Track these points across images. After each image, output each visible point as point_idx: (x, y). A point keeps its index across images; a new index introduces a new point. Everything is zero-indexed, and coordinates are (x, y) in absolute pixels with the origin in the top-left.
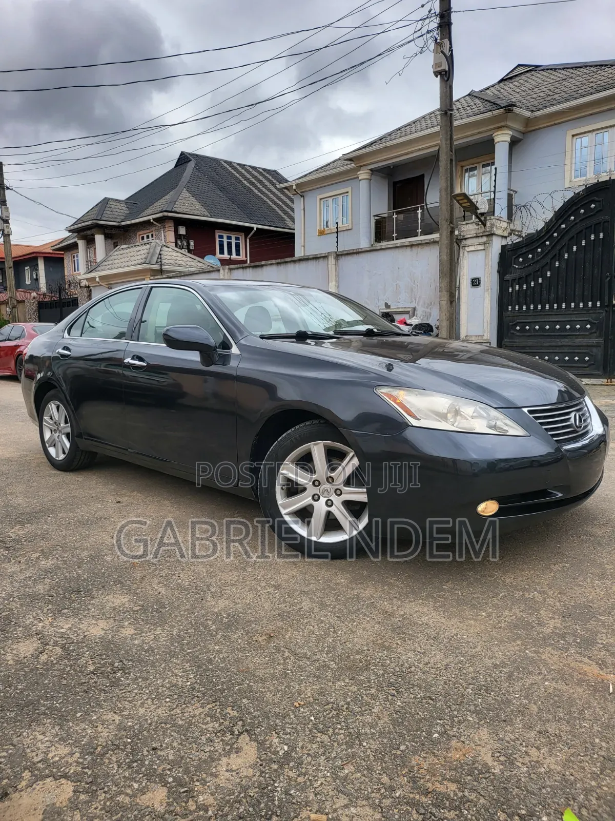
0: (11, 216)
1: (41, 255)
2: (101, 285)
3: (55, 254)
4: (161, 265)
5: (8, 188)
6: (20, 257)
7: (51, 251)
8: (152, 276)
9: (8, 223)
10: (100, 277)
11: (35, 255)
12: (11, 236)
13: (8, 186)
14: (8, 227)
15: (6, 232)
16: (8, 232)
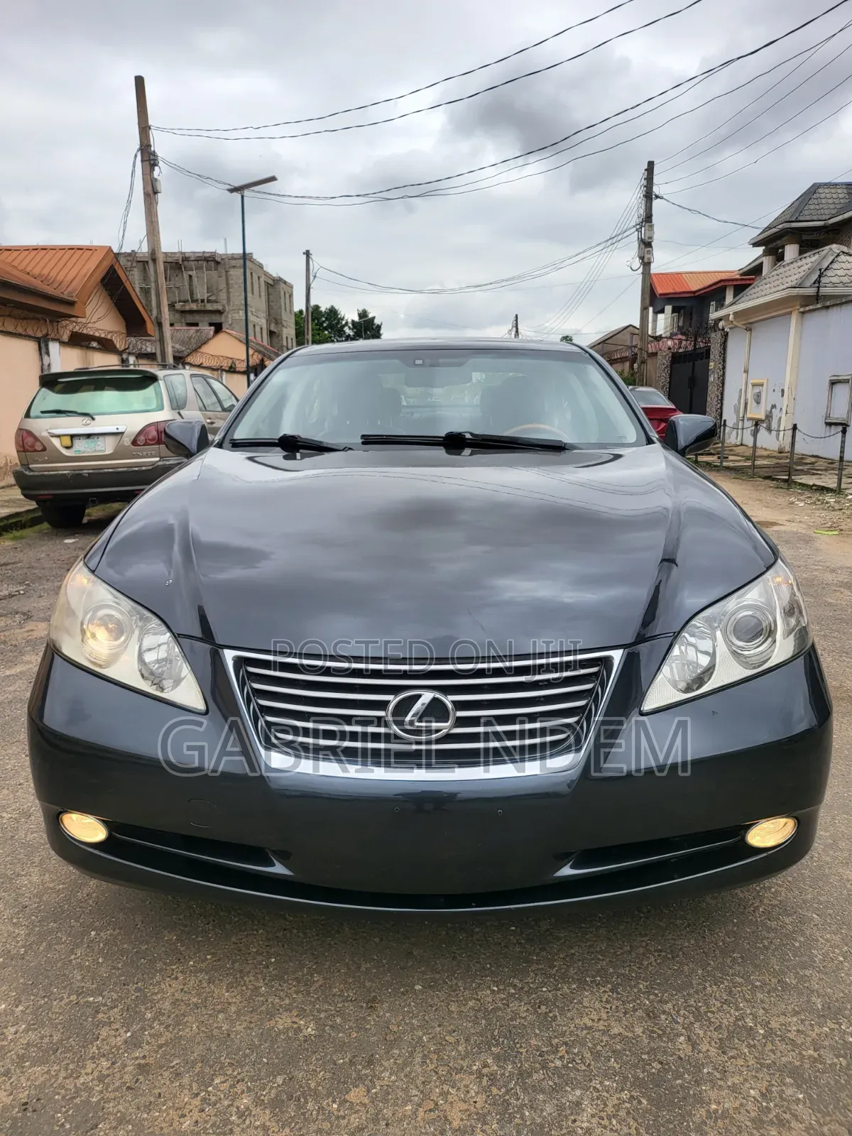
0: (655, 237)
1: (731, 283)
2: (736, 327)
3: (746, 280)
4: (818, 287)
5: (657, 197)
6: (705, 288)
7: (738, 277)
8: (802, 306)
9: (651, 246)
10: (735, 314)
11: (723, 284)
12: (652, 264)
13: (657, 194)
14: (649, 252)
15: (646, 260)
16: (649, 259)
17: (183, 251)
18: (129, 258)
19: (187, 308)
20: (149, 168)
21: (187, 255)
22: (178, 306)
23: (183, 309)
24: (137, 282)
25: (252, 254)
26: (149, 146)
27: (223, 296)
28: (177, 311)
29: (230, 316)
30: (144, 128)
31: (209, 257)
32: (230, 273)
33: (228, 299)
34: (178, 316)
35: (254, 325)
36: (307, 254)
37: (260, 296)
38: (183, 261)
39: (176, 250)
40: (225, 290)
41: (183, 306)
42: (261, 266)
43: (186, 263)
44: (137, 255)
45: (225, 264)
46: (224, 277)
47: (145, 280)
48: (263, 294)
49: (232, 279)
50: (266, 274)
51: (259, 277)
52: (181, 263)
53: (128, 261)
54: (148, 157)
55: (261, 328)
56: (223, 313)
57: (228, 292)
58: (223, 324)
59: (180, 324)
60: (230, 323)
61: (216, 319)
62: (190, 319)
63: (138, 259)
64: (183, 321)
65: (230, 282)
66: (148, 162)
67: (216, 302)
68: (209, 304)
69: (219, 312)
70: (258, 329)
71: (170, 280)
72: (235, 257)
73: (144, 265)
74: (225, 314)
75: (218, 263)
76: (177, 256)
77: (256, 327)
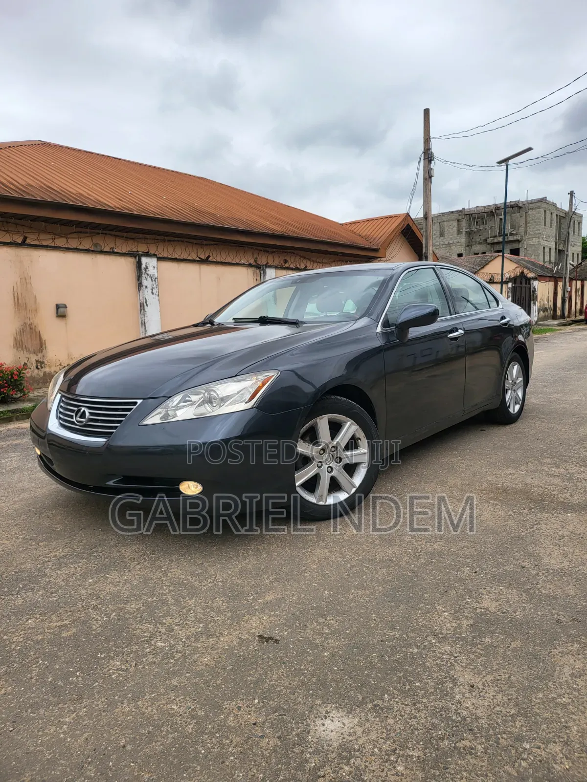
17: (497, 203)
18: (461, 213)
19: (496, 241)
20: (427, 163)
21: (498, 206)
22: (489, 240)
23: (492, 242)
24: (464, 228)
25: (546, 197)
26: (429, 149)
27: (522, 230)
28: (488, 244)
29: (525, 243)
30: (427, 140)
31: (514, 205)
32: (529, 213)
33: (526, 232)
34: (489, 247)
35: (544, 248)
36: (572, 194)
37: (551, 226)
38: (495, 210)
39: (492, 203)
40: (524, 226)
41: (492, 240)
42: (554, 205)
43: (497, 211)
44: (466, 211)
45: (525, 208)
46: (524, 217)
47: (469, 226)
48: (554, 224)
49: (530, 217)
50: (558, 209)
51: (551, 213)
52: (494, 211)
53: (460, 215)
54: (428, 156)
55: (550, 249)
56: (520, 241)
57: (526, 227)
58: (520, 249)
59: (490, 252)
60: (525, 247)
61: (515, 246)
62: (498, 248)
63: (466, 213)
64: (492, 249)
65: (528, 219)
66: (427, 160)
67: (516, 234)
68: (511, 237)
69: (518, 241)
70: (547, 250)
71: (486, 224)
72: (533, 201)
73: (470, 216)
74: (522, 242)
75: (520, 208)
76: (492, 207)
77: (546, 248)
